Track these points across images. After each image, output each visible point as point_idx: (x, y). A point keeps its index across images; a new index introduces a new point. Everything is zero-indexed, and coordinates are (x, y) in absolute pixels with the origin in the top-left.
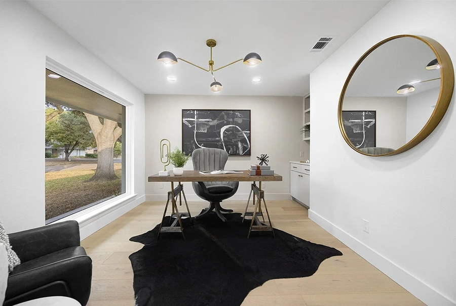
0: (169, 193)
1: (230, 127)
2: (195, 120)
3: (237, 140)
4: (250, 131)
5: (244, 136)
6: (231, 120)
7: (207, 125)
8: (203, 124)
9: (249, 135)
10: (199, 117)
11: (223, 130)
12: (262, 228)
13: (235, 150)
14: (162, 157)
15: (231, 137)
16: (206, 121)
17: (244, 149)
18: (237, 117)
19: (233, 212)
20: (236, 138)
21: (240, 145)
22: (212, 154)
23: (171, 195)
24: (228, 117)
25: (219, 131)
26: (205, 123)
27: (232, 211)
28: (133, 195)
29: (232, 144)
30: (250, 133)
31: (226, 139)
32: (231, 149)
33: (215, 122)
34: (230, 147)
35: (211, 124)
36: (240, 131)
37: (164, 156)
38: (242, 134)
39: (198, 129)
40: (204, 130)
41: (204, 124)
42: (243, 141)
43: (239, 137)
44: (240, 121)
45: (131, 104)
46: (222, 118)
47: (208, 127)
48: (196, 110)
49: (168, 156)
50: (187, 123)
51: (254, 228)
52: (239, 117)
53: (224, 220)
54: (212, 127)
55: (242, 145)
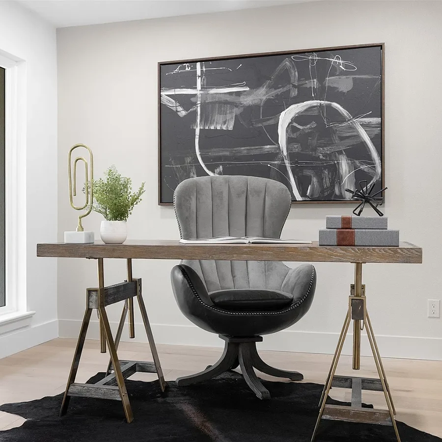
0: (90, 291)
1: (311, 108)
2: (198, 91)
3: (335, 148)
4: (381, 115)
5: (358, 136)
6: (314, 83)
7: (234, 105)
8: (223, 104)
9: (377, 131)
10: (211, 81)
11: (285, 118)
12: (356, 414)
13: (327, 183)
14: (73, 193)
15: (314, 142)
16: (231, 93)
17: (361, 178)
18: (334, 71)
19: (303, 381)
20: (330, 143)
21: (344, 166)
22: (239, 196)
23: (94, 297)
24: (304, 75)
25: (271, 122)
26: (229, 98)
27: (300, 376)
28: (23, 311)
29: (316, 163)
30: (382, 125)
31: (296, 148)
32: (315, 180)
33: (261, 95)
34: (308, 172)
35: (247, 101)
36: (342, 119)
37: (79, 191)
38: (352, 128)
39: (206, 119)
40: (224, 123)
41: (226, 103)
42: (358, 152)
43: (342, 138)
44: (344, 84)
45: (18, 61)
46: (284, 78)
47: (237, 111)
48: (201, 61)
49: (89, 190)
50: (171, 104)
51: (331, 412)
52: (342, 73)
53: (259, 395)
54: (250, 112)
55: (353, 166)
